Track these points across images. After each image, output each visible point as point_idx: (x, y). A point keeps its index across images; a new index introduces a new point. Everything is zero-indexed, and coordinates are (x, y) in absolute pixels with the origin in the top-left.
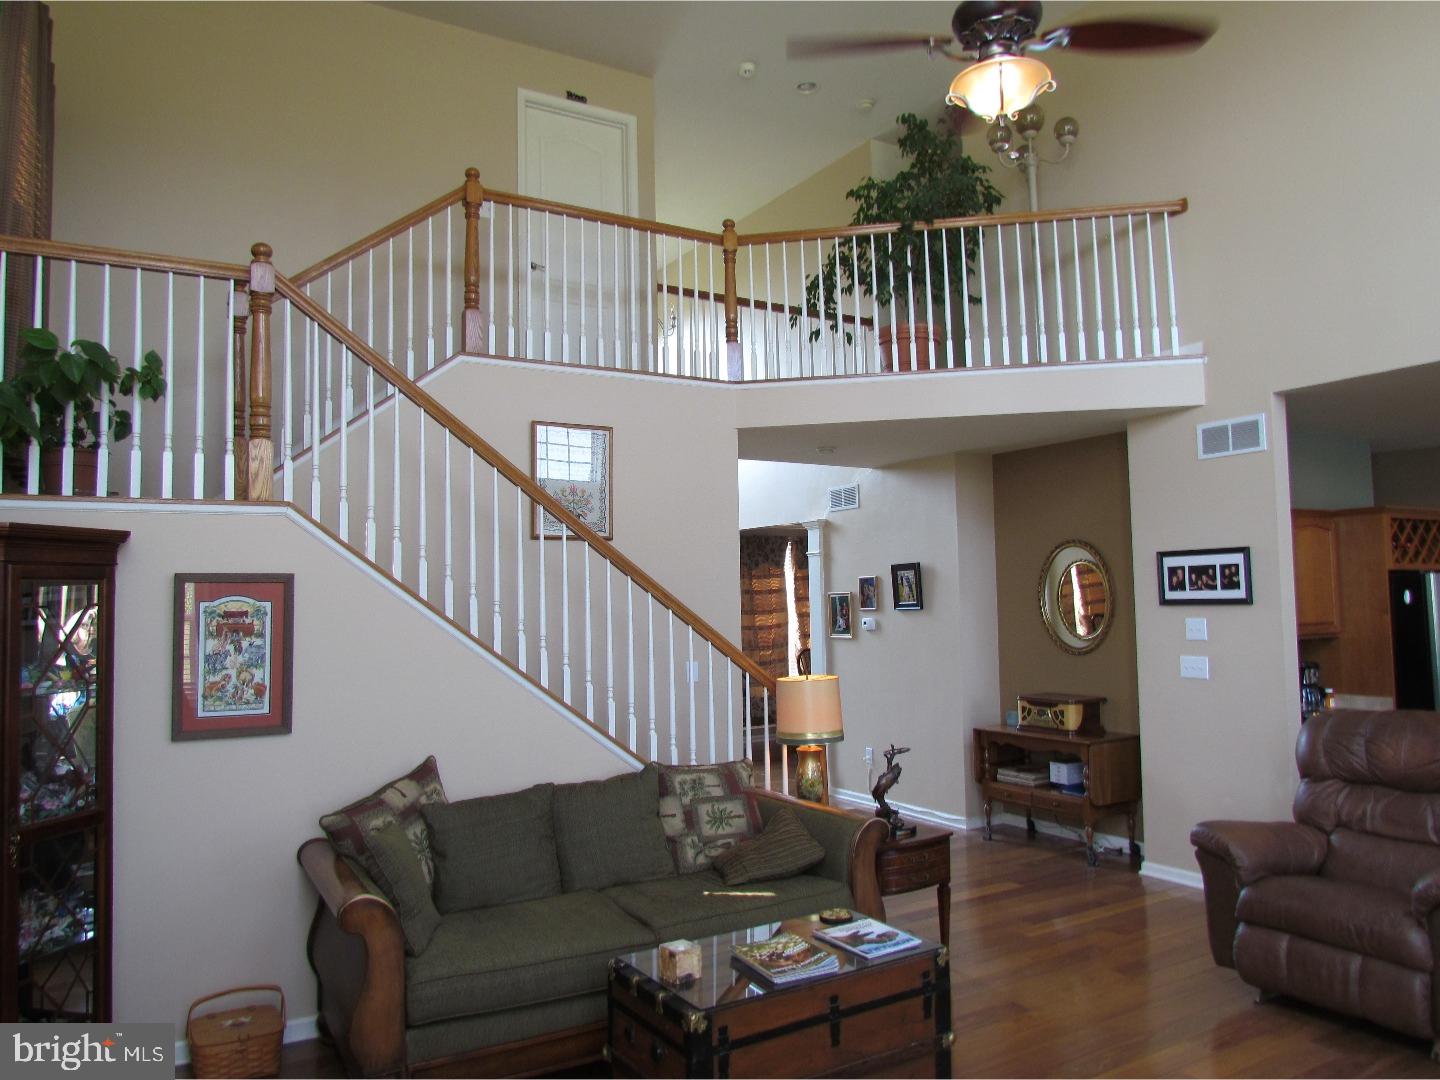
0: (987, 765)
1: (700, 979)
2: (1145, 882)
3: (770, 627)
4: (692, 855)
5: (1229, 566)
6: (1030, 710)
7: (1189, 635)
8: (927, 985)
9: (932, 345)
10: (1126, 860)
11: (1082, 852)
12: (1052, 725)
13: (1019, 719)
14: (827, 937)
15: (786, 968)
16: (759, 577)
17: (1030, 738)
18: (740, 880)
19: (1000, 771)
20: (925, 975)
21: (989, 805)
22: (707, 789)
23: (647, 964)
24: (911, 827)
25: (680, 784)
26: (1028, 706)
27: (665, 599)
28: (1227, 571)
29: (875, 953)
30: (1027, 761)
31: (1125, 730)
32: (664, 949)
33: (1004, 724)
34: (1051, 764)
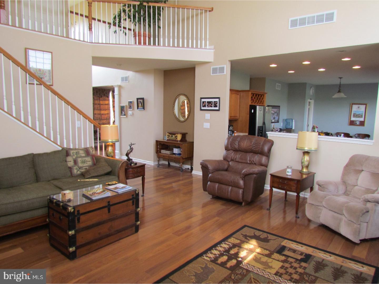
0: (159, 149)
1: (73, 200)
2: (193, 175)
3: (105, 114)
4: (76, 171)
5: (215, 102)
6: (169, 136)
7: (206, 118)
8: (133, 198)
9: (147, 38)
10: (190, 170)
11: (180, 169)
12: (174, 139)
13: (166, 138)
14: (108, 188)
15: (96, 196)
16: (102, 100)
17: (169, 142)
18: (89, 177)
19: (162, 150)
20: (133, 195)
21: (159, 159)
22: (81, 154)
23: (58, 197)
24: (136, 163)
25: (73, 153)
26: (169, 135)
27: (68, 103)
28: (215, 103)
29: (120, 191)
30: (169, 148)
31: (191, 141)
32: (62, 193)
33: (164, 139)
34: (174, 149)
